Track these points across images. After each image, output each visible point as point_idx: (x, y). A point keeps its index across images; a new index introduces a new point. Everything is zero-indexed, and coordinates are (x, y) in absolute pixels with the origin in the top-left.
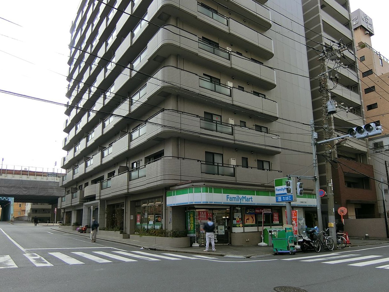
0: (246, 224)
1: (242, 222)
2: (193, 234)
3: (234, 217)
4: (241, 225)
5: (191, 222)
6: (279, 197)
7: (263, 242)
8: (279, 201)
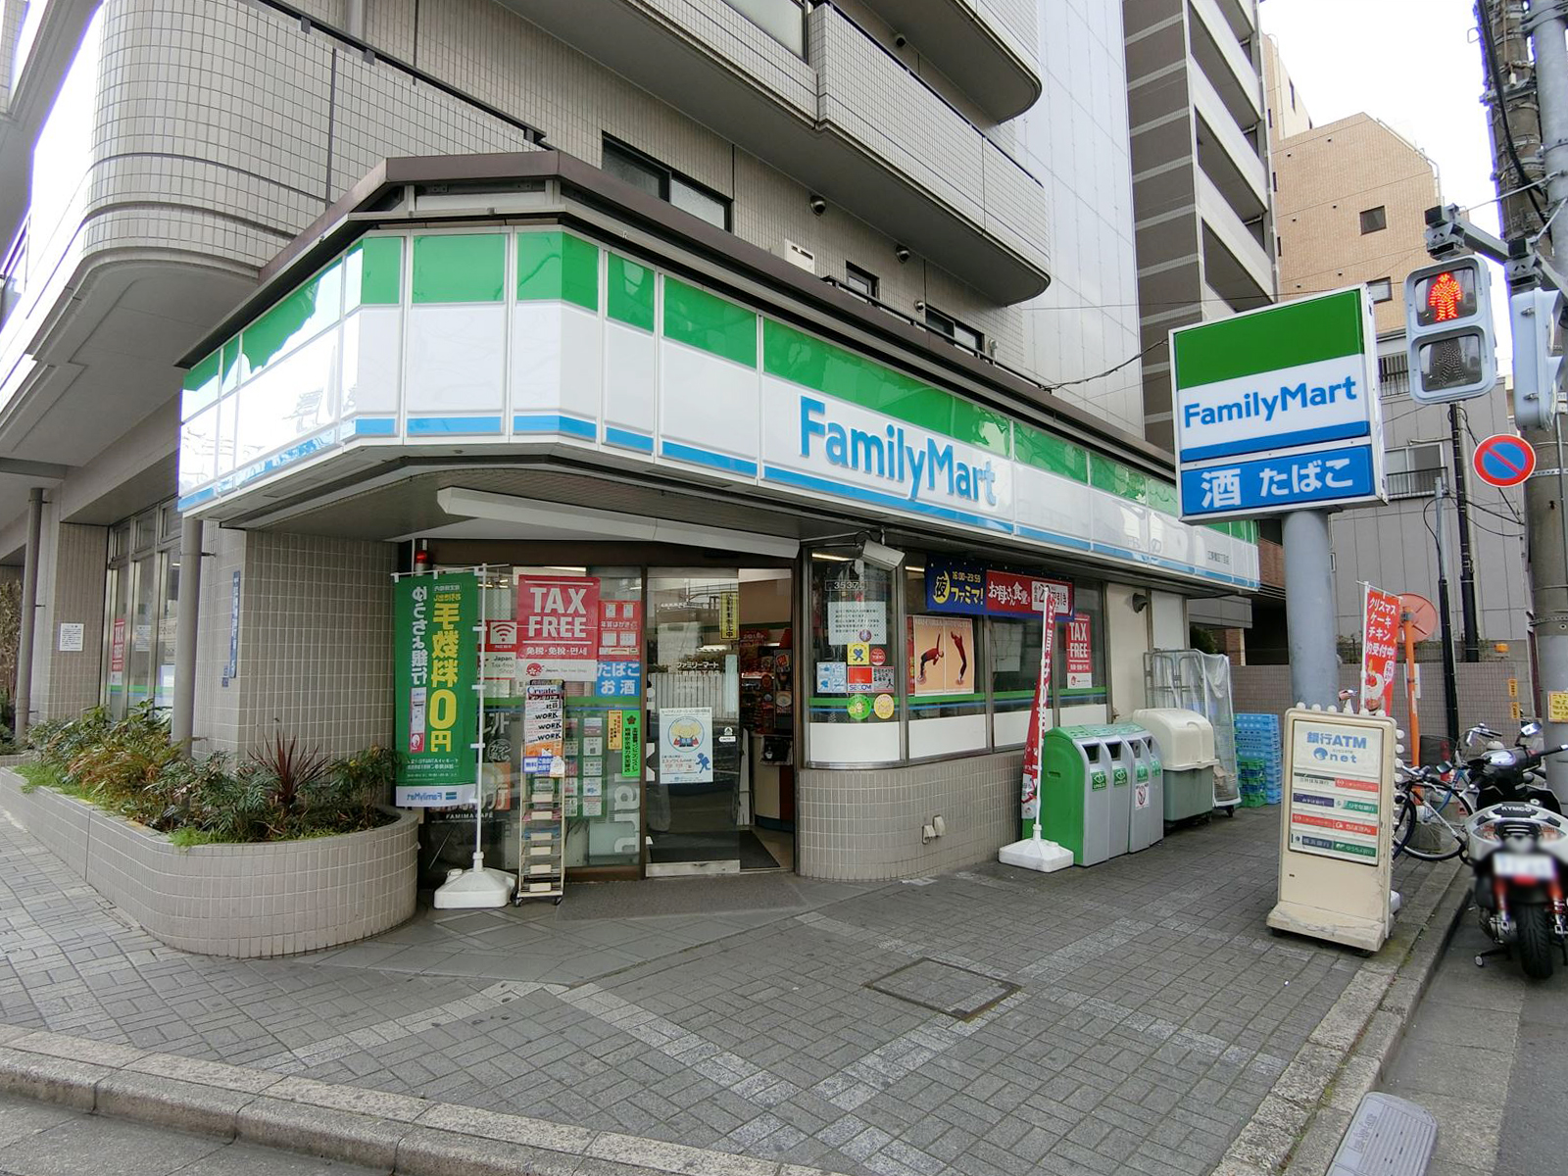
0: (922, 692)
1: (891, 675)
2: (451, 789)
3: (826, 639)
4: (885, 705)
5: (435, 678)
6: (1214, 474)
7: (1037, 835)
8: (1217, 504)
